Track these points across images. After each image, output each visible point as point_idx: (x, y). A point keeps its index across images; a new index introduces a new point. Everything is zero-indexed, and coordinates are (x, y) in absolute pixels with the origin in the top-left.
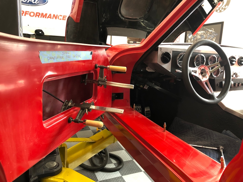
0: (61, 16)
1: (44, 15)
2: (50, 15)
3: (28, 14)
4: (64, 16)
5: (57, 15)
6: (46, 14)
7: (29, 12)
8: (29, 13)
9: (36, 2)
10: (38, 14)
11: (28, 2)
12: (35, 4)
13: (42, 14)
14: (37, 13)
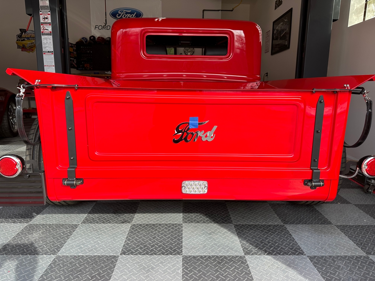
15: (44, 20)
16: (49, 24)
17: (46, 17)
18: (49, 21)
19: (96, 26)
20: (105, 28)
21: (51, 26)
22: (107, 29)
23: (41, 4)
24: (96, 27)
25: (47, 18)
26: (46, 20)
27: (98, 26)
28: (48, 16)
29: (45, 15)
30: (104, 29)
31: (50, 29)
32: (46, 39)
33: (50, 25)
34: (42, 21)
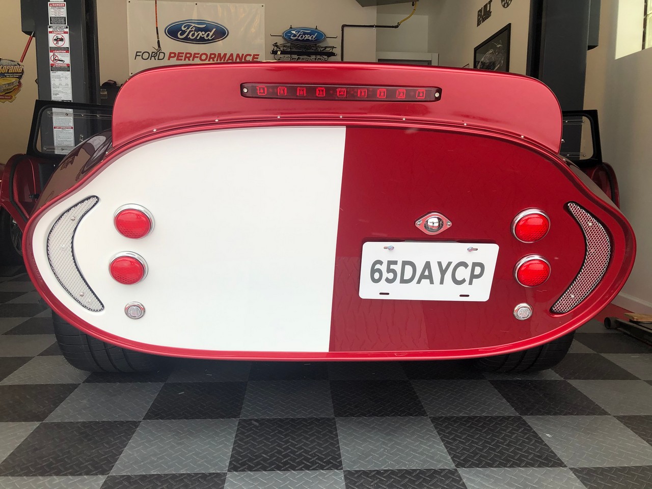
0: (250, 55)
1: (222, 56)
2: (232, 55)
3: (197, 57)
4: (254, 55)
5: (243, 55)
6: (225, 55)
7: (199, 54)
8: (199, 56)
9: (209, 38)
10: (213, 56)
11: (198, 38)
12: (208, 40)
13: (219, 54)
14: (211, 54)
15: (55, 42)
16: (66, 49)
17: (60, 37)
18: (66, 44)
19: (137, 52)
20: (155, 57)
21: (69, 54)
22: (158, 59)
23: (52, 12)
24: (136, 55)
25: (62, 40)
26: (60, 43)
27: (141, 52)
28: (63, 35)
29: (58, 34)
30: (153, 58)
31: (66, 58)
32: (59, 77)
33: (67, 52)
34: (52, 44)
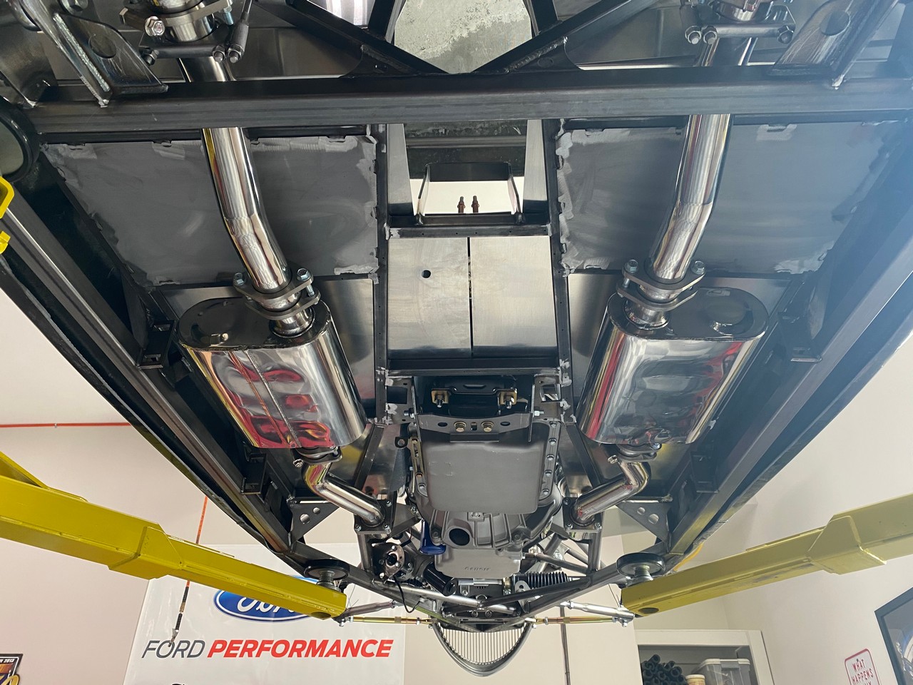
1: (317, 646)
2: (337, 643)
3: (268, 649)
4: (383, 642)
5: (360, 642)
10: (299, 646)
11: (275, 610)
13: (313, 643)
14: (296, 642)
19: (151, 642)
20: (183, 651)
22: (189, 656)
24: (148, 649)
27: (158, 642)
30: (179, 653)
